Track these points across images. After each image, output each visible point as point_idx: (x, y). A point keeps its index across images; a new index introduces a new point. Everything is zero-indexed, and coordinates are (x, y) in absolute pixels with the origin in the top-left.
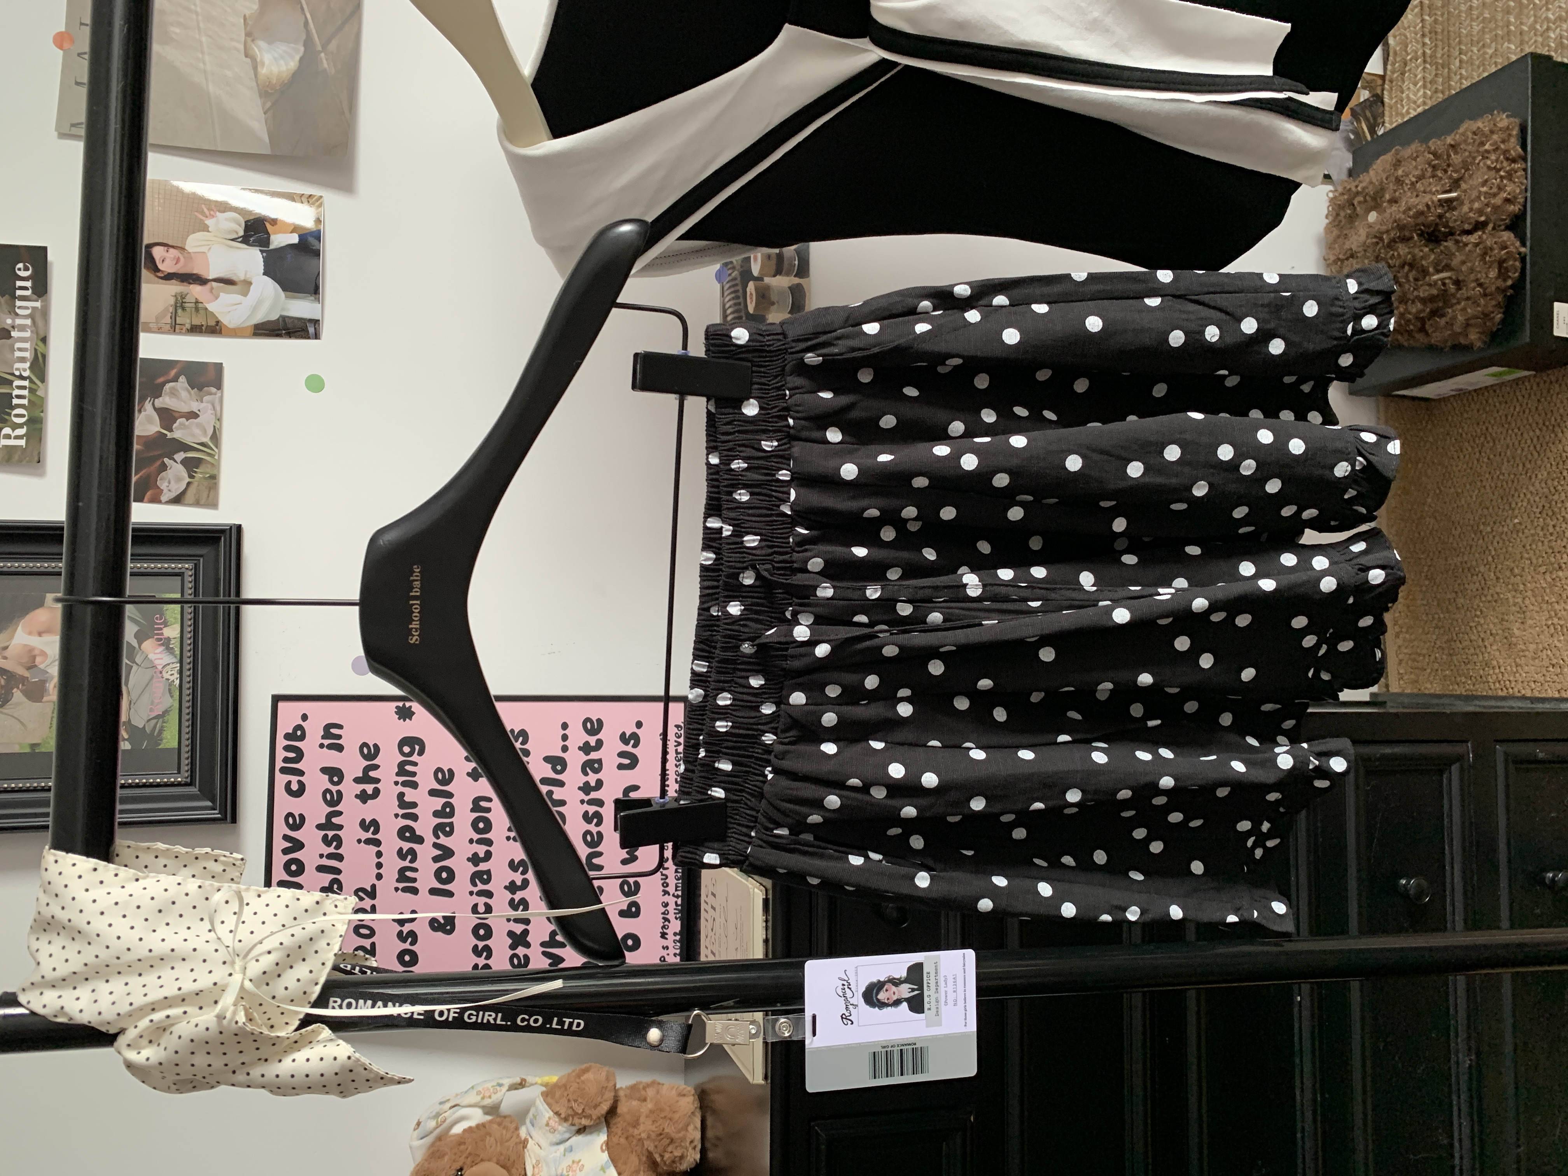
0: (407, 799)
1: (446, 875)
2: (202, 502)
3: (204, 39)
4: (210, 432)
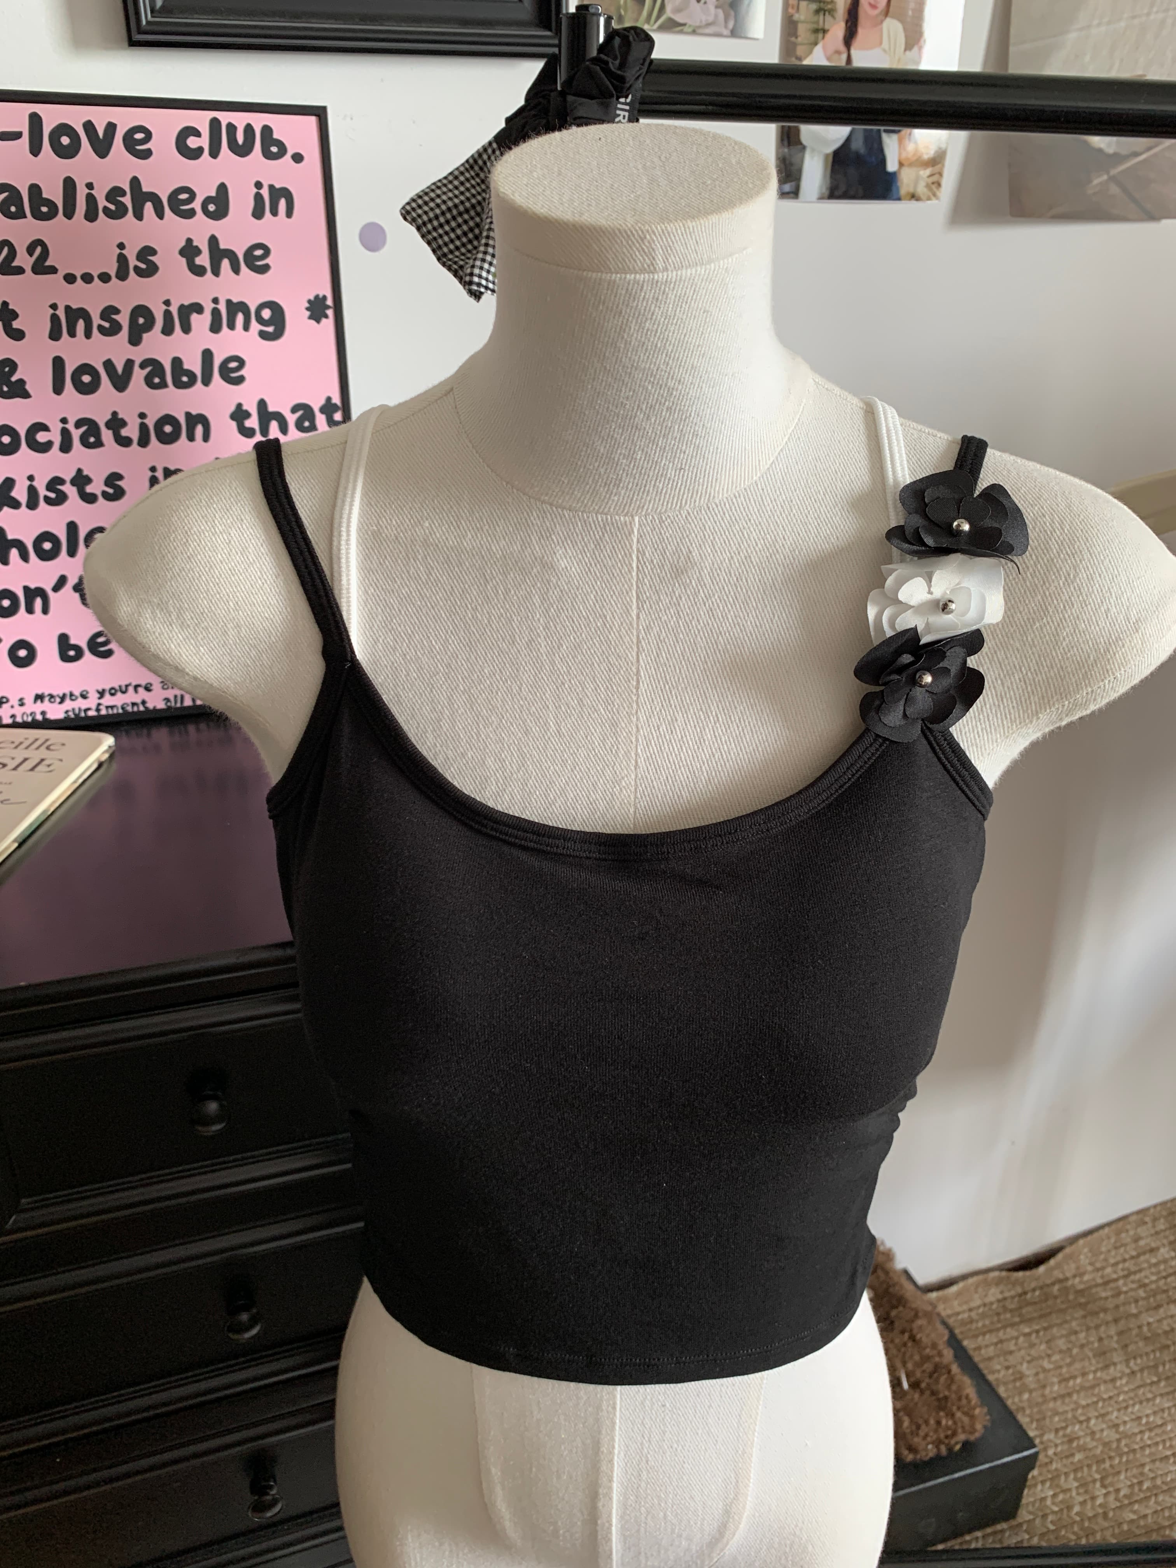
0: (194, 317)
1: (86, 380)
3: (1123, 24)
4: (678, 19)
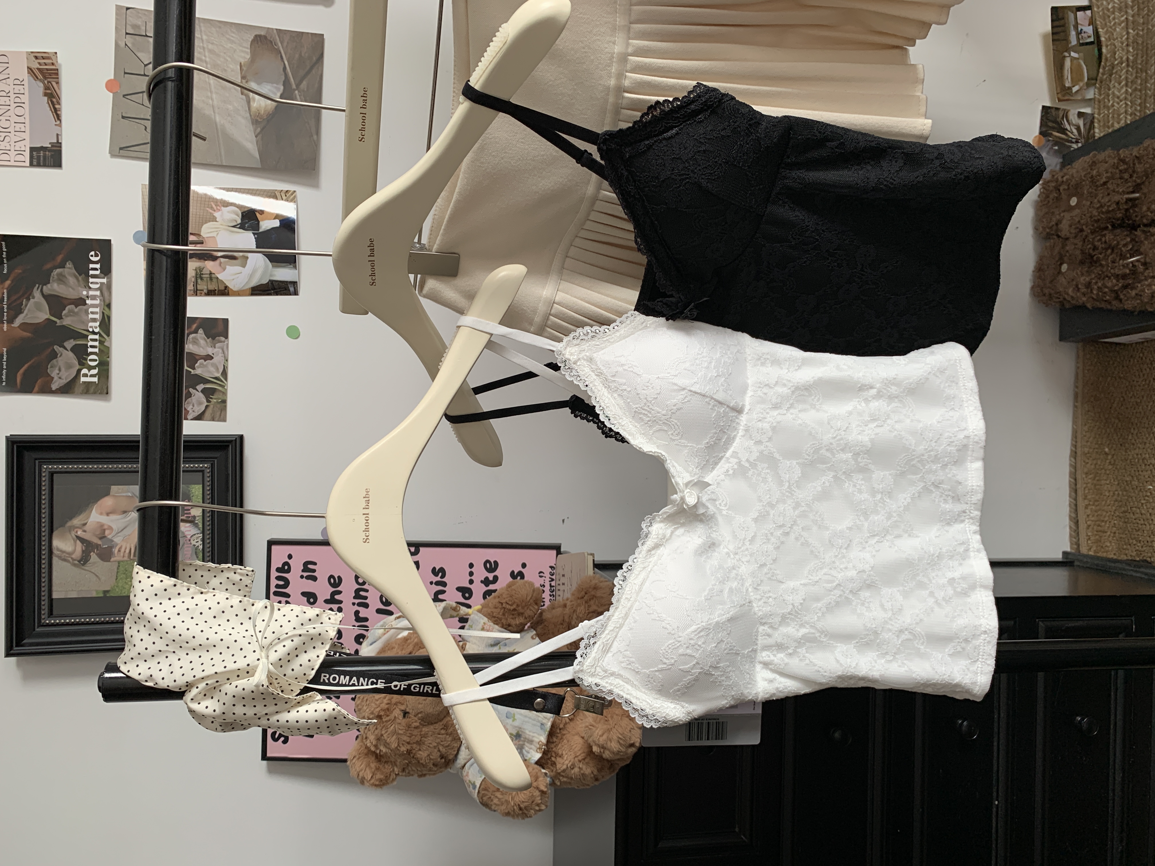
2: (217, 418)
3: (212, 82)
4: (221, 369)
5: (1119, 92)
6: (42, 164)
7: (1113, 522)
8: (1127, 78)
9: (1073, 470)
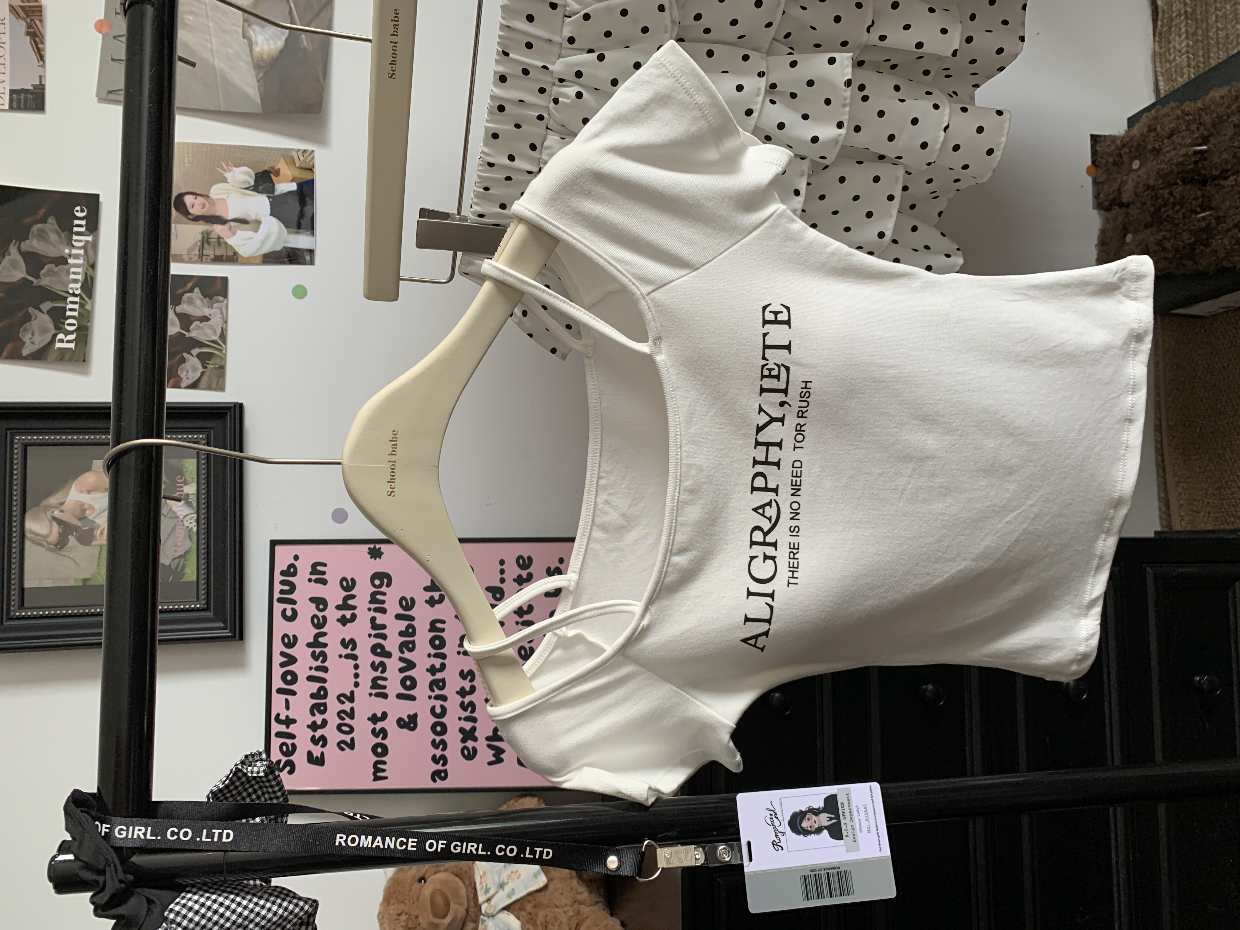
0: (378, 622)
1: (409, 683)
2: (213, 387)
3: (211, 25)
4: (219, 332)
5: (1180, 45)
6: (22, 107)
7: (1206, 501)
8: (1187, 32)
9: (1159, 446)
